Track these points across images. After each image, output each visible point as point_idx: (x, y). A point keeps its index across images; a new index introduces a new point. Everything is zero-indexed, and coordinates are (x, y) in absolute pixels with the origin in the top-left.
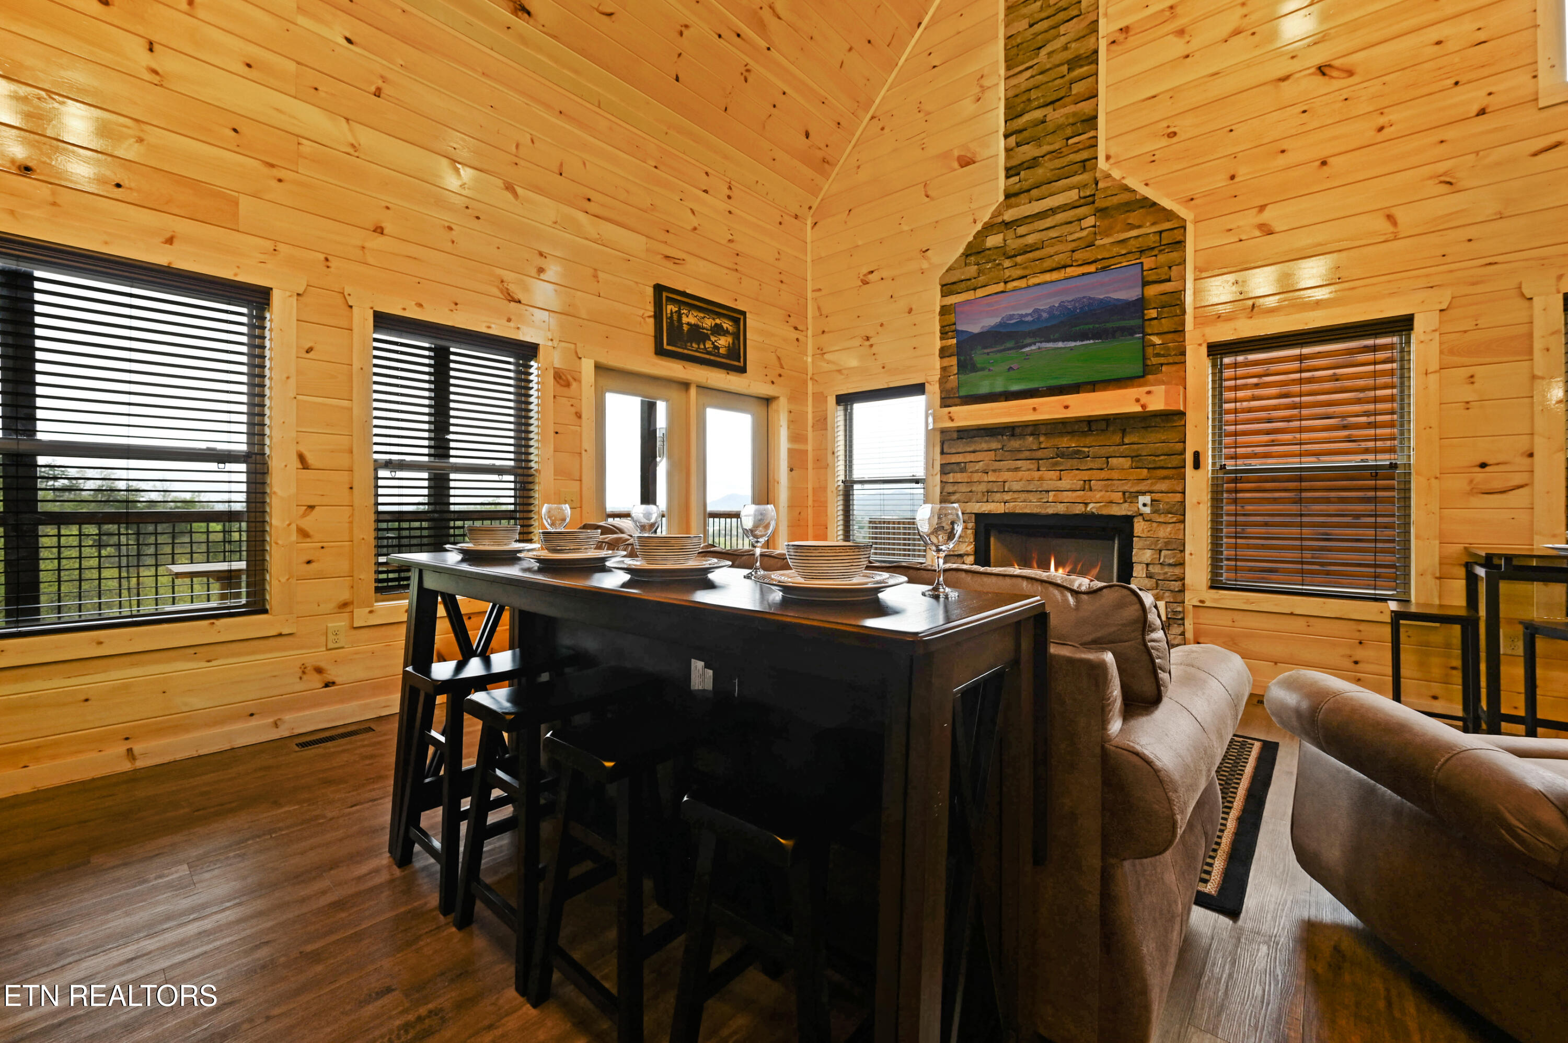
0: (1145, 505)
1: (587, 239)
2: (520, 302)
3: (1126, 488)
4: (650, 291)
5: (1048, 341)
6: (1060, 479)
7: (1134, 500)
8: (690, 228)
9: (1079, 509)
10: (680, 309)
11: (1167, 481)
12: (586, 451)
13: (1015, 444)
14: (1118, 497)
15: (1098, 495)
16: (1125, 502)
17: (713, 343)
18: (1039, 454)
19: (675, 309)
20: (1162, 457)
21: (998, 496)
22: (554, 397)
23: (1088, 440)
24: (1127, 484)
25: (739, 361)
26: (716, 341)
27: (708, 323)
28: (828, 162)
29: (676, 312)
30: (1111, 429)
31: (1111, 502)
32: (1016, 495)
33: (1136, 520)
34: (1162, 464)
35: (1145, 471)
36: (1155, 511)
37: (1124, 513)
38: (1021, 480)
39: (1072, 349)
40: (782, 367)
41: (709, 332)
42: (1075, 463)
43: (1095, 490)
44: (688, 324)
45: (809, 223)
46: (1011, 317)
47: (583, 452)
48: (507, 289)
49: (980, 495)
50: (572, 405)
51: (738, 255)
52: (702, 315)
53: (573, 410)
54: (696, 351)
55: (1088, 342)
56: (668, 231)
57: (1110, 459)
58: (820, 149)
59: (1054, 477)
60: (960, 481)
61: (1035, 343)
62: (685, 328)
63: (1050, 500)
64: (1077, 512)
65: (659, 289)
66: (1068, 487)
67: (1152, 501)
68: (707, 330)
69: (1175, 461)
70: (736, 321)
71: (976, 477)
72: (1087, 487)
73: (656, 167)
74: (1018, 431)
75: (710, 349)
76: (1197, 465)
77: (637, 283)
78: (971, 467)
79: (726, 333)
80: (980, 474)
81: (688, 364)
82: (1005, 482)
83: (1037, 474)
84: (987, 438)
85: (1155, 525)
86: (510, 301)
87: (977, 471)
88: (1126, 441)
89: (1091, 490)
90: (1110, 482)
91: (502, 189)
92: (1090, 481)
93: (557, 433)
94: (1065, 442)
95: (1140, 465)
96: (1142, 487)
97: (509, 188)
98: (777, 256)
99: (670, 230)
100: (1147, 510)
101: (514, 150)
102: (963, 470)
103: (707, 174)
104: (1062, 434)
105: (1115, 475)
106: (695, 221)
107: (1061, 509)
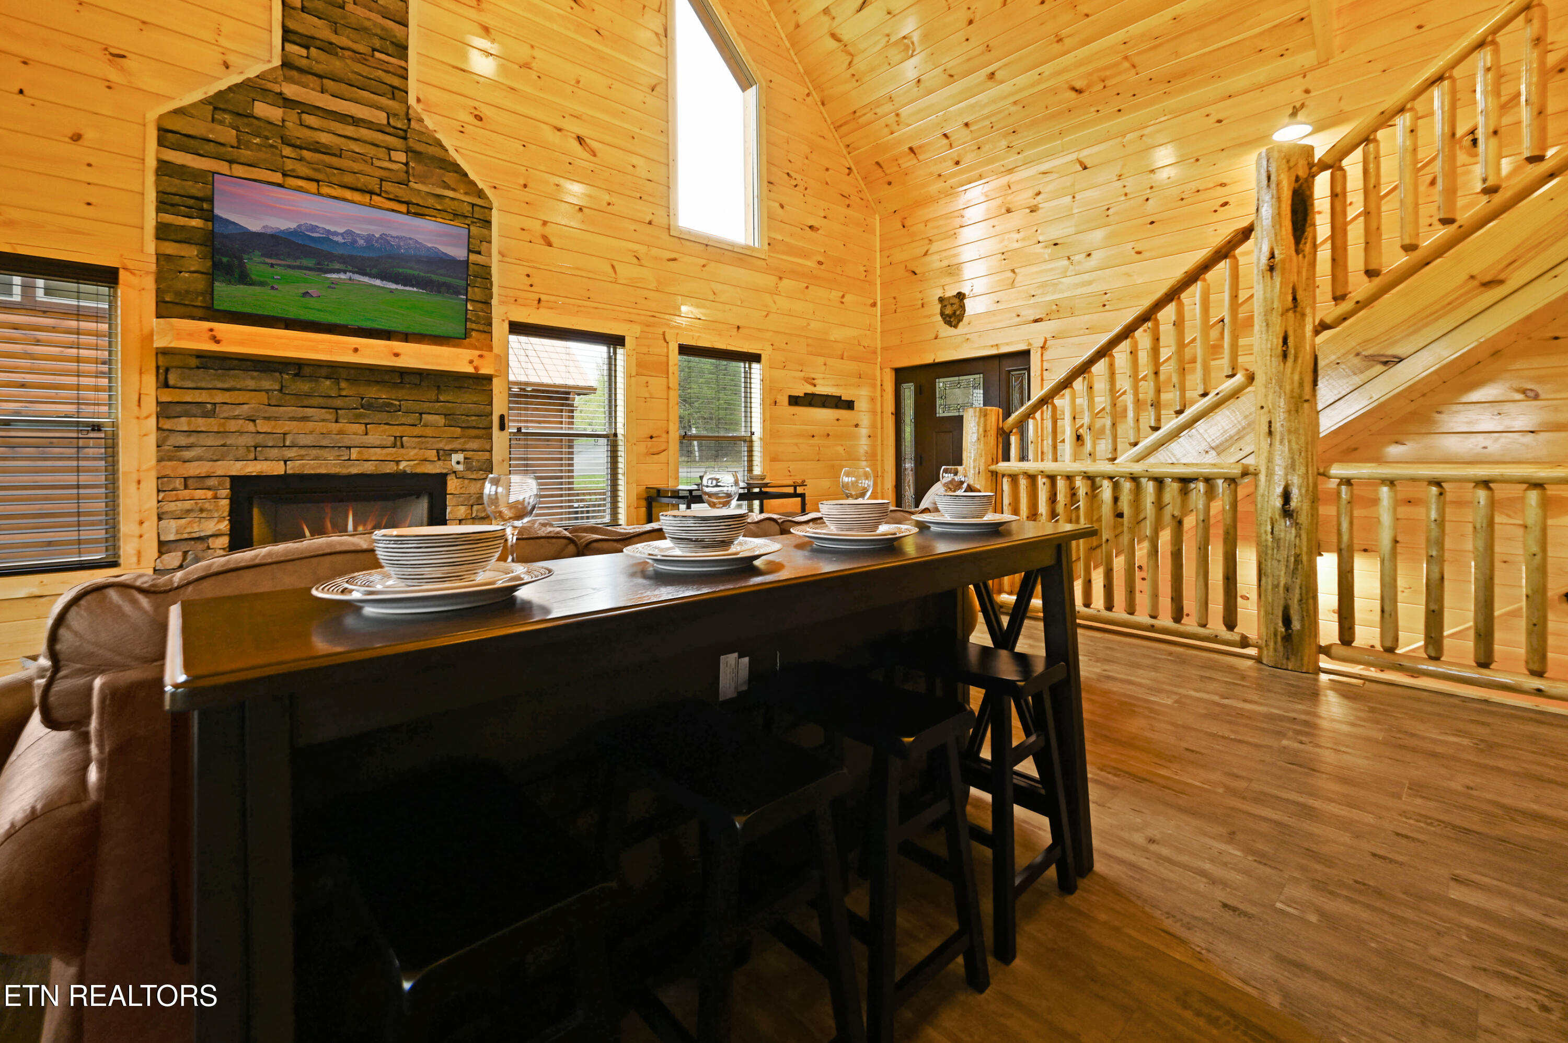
0: (458, 463)
3: (441, 446)
5: (364, 274)
6: (366, 434)
7: (447, 458)
9: (390, 468)
11: (477, 440)
13: (304, 386)
14: (432, 454)
15: (412, 453)
16: (439, 459)
18: (339, 403)
20: (474, 418)
21: (274, 452)
23: (401, 394)
24: (441, 441)
30: (423, 384)
31: (425, 460)
32: (303, 452)
33: (449, 478)
34: (474, 424)
35: (459, 430)
36: (469, 468)
37: (438, 471)
38: (311, 433)
39: (392, 291)
42: (384, 416)
43: (407, 448)
46: (314, 228)
49: (241, 451)
55: (411, 289)
57: (424, 416)
59: (360, 432)
60: (203, 429)
61: (345, 272)
63: (353, 457)
64: (388, 471)
66: (377, 443)
67: (465, 458)
69: (483, 423)
71: (233, 425)
72: (399, 444)
74: (307, 371)
76: (502, 427)
78: (226, 411)
80: (241, 422)
82: (285, 434)
83: (335, 427)
84: (255, 374)
85: (466, 481)
87: (236, 418)
88: (441, 398)
89: (402, 447)
90: (424, 439)
92: (401, 437)
94: (373, 392)
95: (453, 423)
96: (456, 445)
100: (460, 468)
102: (206, 415)
104: (369, 383)
105: (429, 432)
107: (368, 468)
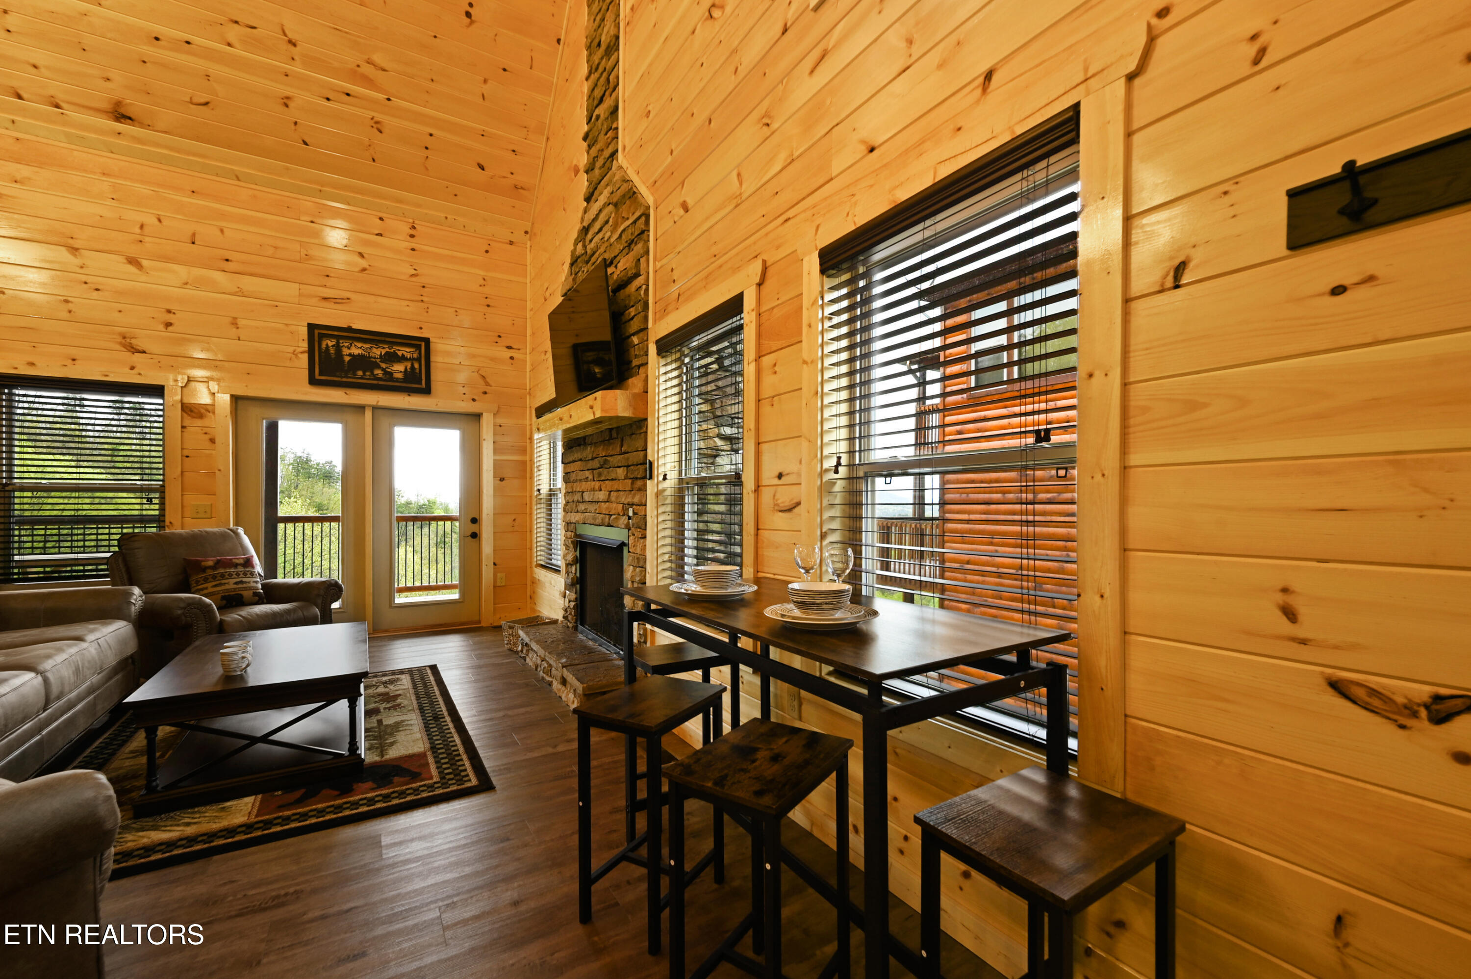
0: (630, 518)
1: (224, 293)
2: (144, 352)
4: (304, 331)
6: (601, 490)
7: (627, 513)
8: (357, 269)
9: (606, 521)
10: (338, 343)
11: (639, 493)
12: (220, 470)
15: (614, 507)
16: (624, 514)
17: (383, 370)
18: (594, 464)
19: (330, 344)
20: (637, 467)
21: (581, 507)
22: (183, 427)
25: (421, 384)
26: (387, 368)
27: (377, 352)
28: (522, 188)
29: (333, 346)
30: (619, 436)
31: (619, 514)
32: (586, 506)
34: (636, 474)
35: (630, 481)
36: (633, 525)
40: (487, 384)
41: (378, 361)
42: (606, 473)
43: (613, 501)
44: (350, 355)
45: (528, 246)
47: (217, 472)
48: (131, 343)
49: (575, 505)
50: (206, 433)
51: (424, 287)
52: (368, 346)
53: (207, 437)
54: (362, 378)
56: (328, 276)
58: (504, 177)
59: (599, 488)
62: (347, 359)
63: (598, 511)
64: (606, 524)
65: (311, 327)
66: (603, 498)
67: (634, 514)
68: (375, 358)
69: (642, 470)
70: (418, 347)
72: (610, 498)
73: (312, 222)
74: (586, 440)
75: (381, 375)
76: (651, 475)
77: (287, 325)
79: (403, 359)
81: (349, 391)
82: (583, 492)
83: (593, 485)
86: (133, 353)
91: (124, 263)
92: (611, 492)
93: (187, 457)
94: (601, 452)
95: (628, 475)
96: (630, 498)
97: (133, 261)
98: (482, 282)
99: (330, 275)
101: (137, 230)
102: (570, 480)
103: (381, 219)
104: (600, 443)
106: (363, 263)
107: (600, 521)
